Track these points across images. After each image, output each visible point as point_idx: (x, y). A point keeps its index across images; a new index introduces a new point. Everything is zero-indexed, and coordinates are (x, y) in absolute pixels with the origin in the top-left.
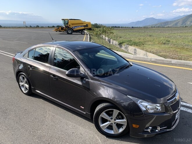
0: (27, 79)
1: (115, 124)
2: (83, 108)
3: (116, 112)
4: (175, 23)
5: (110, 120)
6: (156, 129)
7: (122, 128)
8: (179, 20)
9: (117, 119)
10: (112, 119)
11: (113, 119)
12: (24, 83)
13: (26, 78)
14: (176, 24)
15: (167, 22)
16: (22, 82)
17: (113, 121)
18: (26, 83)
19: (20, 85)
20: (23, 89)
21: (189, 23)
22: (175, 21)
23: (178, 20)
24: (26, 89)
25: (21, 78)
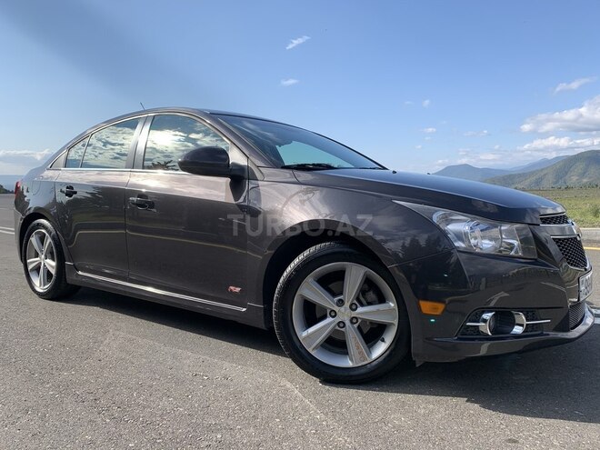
0: (53, 238)
1: (356, 326)
2: (238, 290)
3: (355, 274)
4: (533, 179)
5: (336, 308)
6: (513, 324)
7: (383, 341)
8: (545, 172)
9: (362, 305)
10: (341, 303)
11: (347, 305)
12: (43, 256)
13: (50, 234)
14: (538, 182)
15: (510, 175)
16: (37, 256)
17: (344, 314)
18: (49, 255)
19: (30, 267)
20: (37, 281)
21: (575, 178)
22: (532, 173)
23: (542, 170)
24: (49, 274)
25: (34, 240)
